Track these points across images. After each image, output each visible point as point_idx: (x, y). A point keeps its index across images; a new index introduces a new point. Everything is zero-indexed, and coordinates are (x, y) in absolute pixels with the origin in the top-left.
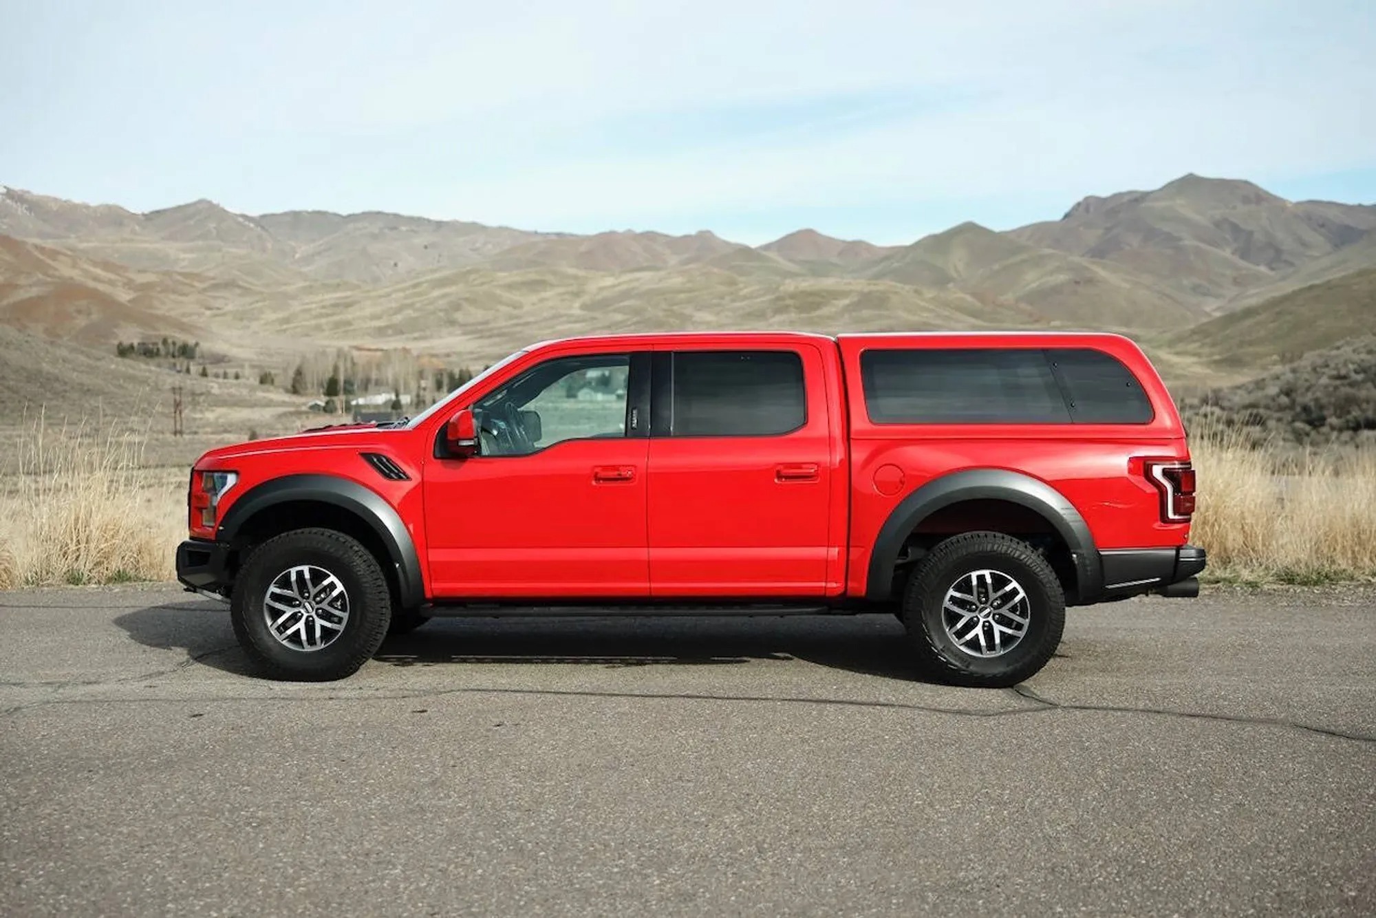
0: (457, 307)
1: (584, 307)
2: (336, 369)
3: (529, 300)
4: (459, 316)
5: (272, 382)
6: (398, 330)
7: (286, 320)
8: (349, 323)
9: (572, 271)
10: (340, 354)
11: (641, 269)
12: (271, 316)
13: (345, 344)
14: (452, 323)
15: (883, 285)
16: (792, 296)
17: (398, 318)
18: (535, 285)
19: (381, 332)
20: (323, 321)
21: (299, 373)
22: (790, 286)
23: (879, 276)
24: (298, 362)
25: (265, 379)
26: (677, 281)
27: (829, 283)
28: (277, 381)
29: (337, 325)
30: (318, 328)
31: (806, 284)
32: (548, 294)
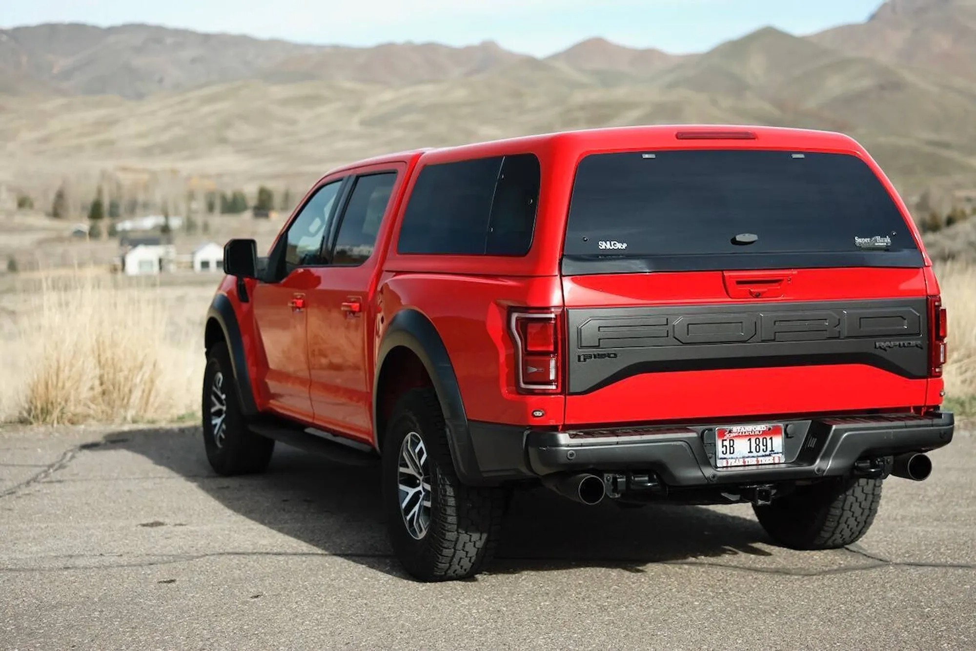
0: (227, 124)
1: (363, 123)
2: (100, 192)
3: (304, 116)
4: (231, 134)
5: (31, 206)
6: (165, 149)
7: (46, 140)
8: (111, 143)
9: (348, 85)
10: (104, 175)
11: (421, 82)
12: (27, 135)
13: (110, 165)
14: (223, 141)
15: (674, 96)
16: (582, 108)
17: (165, 137)
18: (311, 101)
19: (147, 152)
20: (85, 140)
21: (60, 196)
22: (579, 97)
23: (671, 86)
24: (57, 185)
25: (23, 203)
26: (460, 94)
27: (621, 93)
28: (37, 205)
29: (101, 144)
30: (80, 148)
31: (597, 95)
32: (323, 110)
